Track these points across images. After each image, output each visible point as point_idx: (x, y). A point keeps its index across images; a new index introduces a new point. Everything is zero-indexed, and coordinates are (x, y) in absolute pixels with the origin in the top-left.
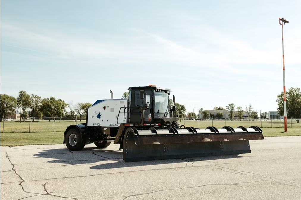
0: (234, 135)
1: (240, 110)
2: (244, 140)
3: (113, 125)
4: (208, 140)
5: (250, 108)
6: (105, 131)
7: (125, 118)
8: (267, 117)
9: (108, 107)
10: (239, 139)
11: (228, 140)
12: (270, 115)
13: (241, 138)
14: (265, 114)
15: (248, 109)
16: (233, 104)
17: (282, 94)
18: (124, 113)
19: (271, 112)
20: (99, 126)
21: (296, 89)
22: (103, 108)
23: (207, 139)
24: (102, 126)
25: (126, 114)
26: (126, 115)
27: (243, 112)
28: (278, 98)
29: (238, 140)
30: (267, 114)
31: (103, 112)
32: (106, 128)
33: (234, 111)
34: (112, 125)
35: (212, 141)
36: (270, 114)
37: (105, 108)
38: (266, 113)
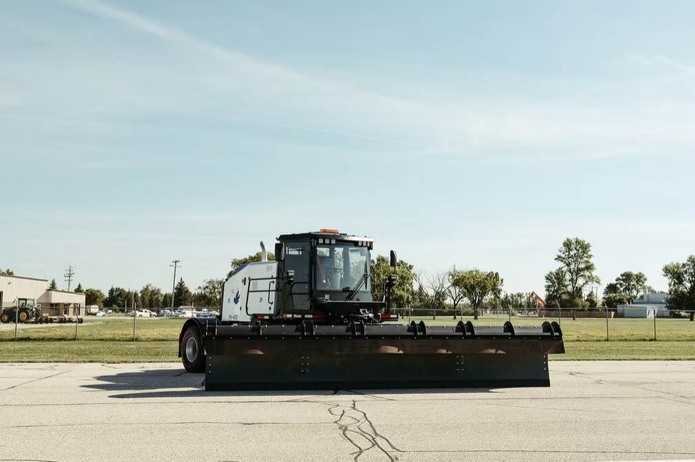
0: (469, 341)
2: (500, 352)
4: (393, 350)
7: (272, 303)
9: (249, 278)
10: (486, 349)
11: (449, 352)
13: (491, 348)
18: (269, 291)
20: (236, 320)
22: (243, 281)
23: (389, 347)
24: (239, 321)
25: (274, 292)
26: (273, 294)
29: (480, 353)
31: (241, 290)
35: (401, 352)
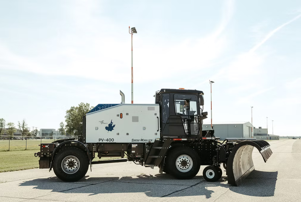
1: (10, 127)
3: (138, 140)
5: (23, 125)
6: (134, 149)
7: (158, 130)
8: (38, 136)
9: (127, 114)
12: (42, 134)
14: (35, 132)
15: (21, 126)
16: (2, 119)
17: (71, 109)
19: (43, 130)
20: (111, 142)
21: (86, 104)
22: (118, 115)
24: (117, 142)
27: (15, 130)
28: (67, 114)
30: (38, 133)
31: (117, 122)
32: (137, 145)
33: (3, 128)
34: (135, 140)
36: (42, 132)
37: (121, 116)
38: (37, 130)
